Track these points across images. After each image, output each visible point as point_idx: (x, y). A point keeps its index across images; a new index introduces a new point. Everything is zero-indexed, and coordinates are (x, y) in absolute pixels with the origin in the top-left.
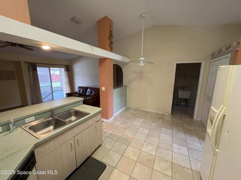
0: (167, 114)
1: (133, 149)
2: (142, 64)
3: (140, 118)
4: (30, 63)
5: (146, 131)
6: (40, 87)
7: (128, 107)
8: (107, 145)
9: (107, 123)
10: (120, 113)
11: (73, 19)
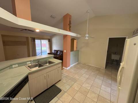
0: (103, 68)
1: (77, 84)
2: (87, 38)
3: (85, 69)
4: (32, 38)
5: (87, 76)
6: (36, 49)
7: (80, 62)
8: (64, 80)
9: (66, 70)
10: (74, 65)
11: (51, 16)
